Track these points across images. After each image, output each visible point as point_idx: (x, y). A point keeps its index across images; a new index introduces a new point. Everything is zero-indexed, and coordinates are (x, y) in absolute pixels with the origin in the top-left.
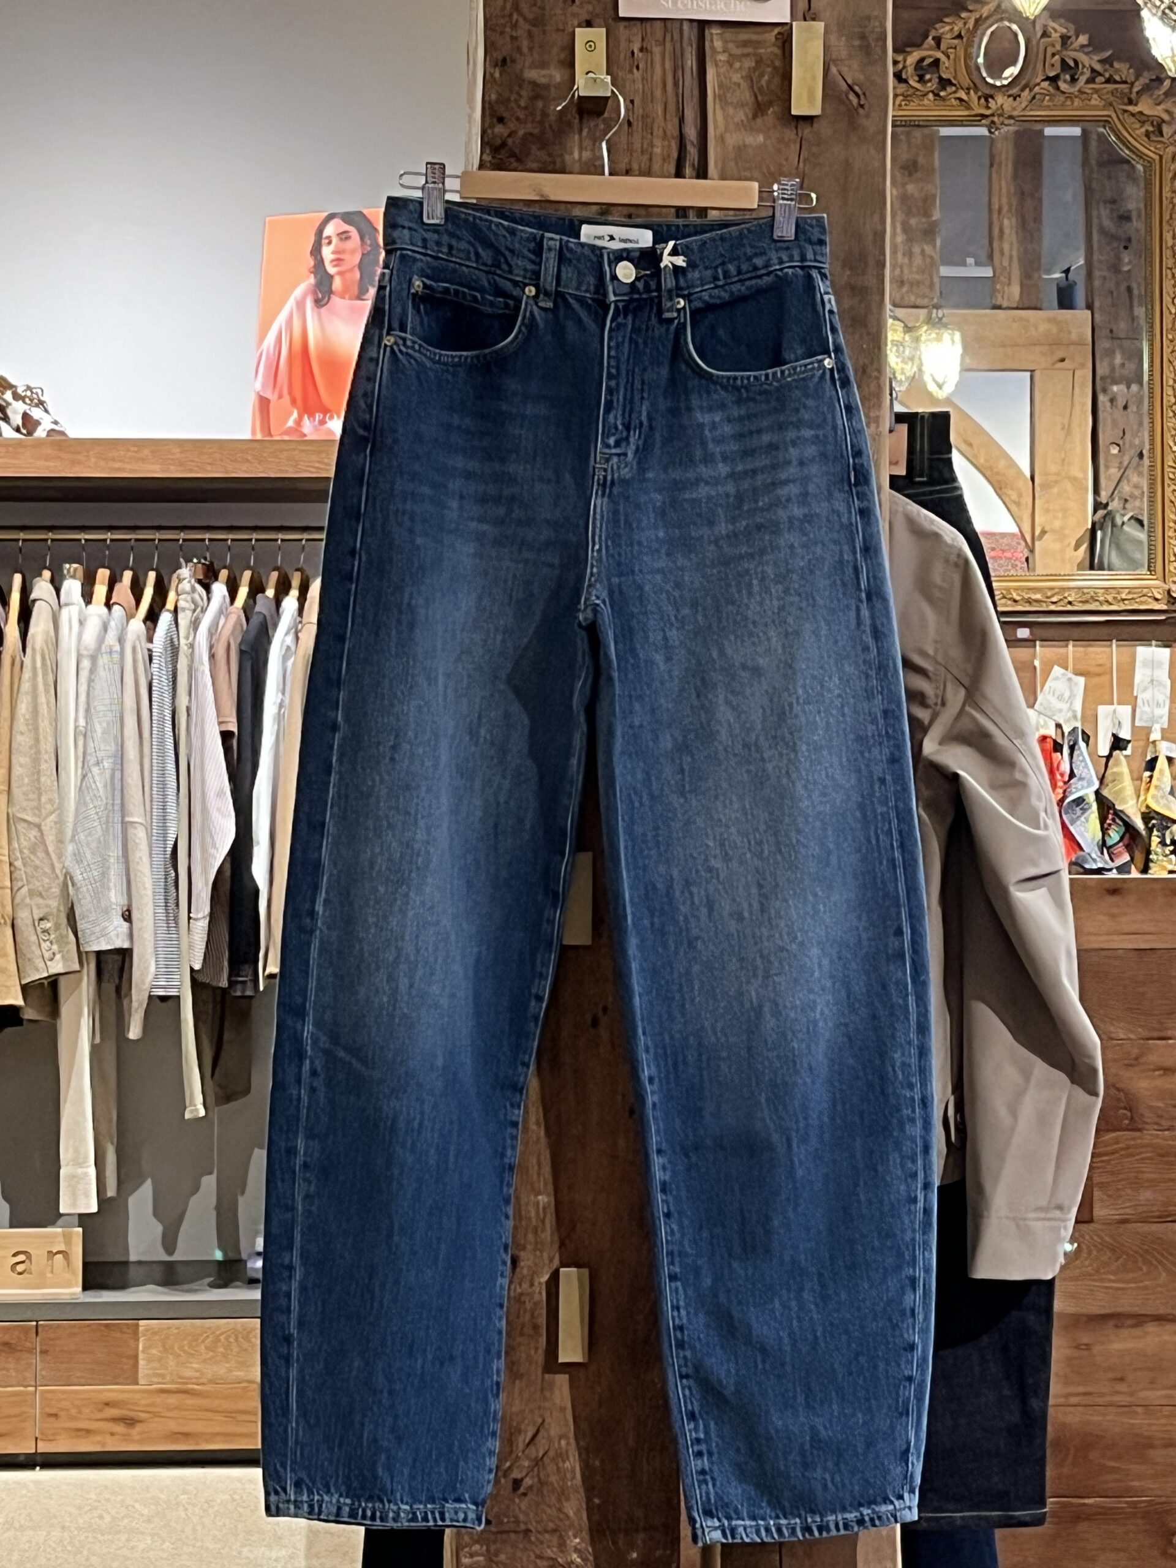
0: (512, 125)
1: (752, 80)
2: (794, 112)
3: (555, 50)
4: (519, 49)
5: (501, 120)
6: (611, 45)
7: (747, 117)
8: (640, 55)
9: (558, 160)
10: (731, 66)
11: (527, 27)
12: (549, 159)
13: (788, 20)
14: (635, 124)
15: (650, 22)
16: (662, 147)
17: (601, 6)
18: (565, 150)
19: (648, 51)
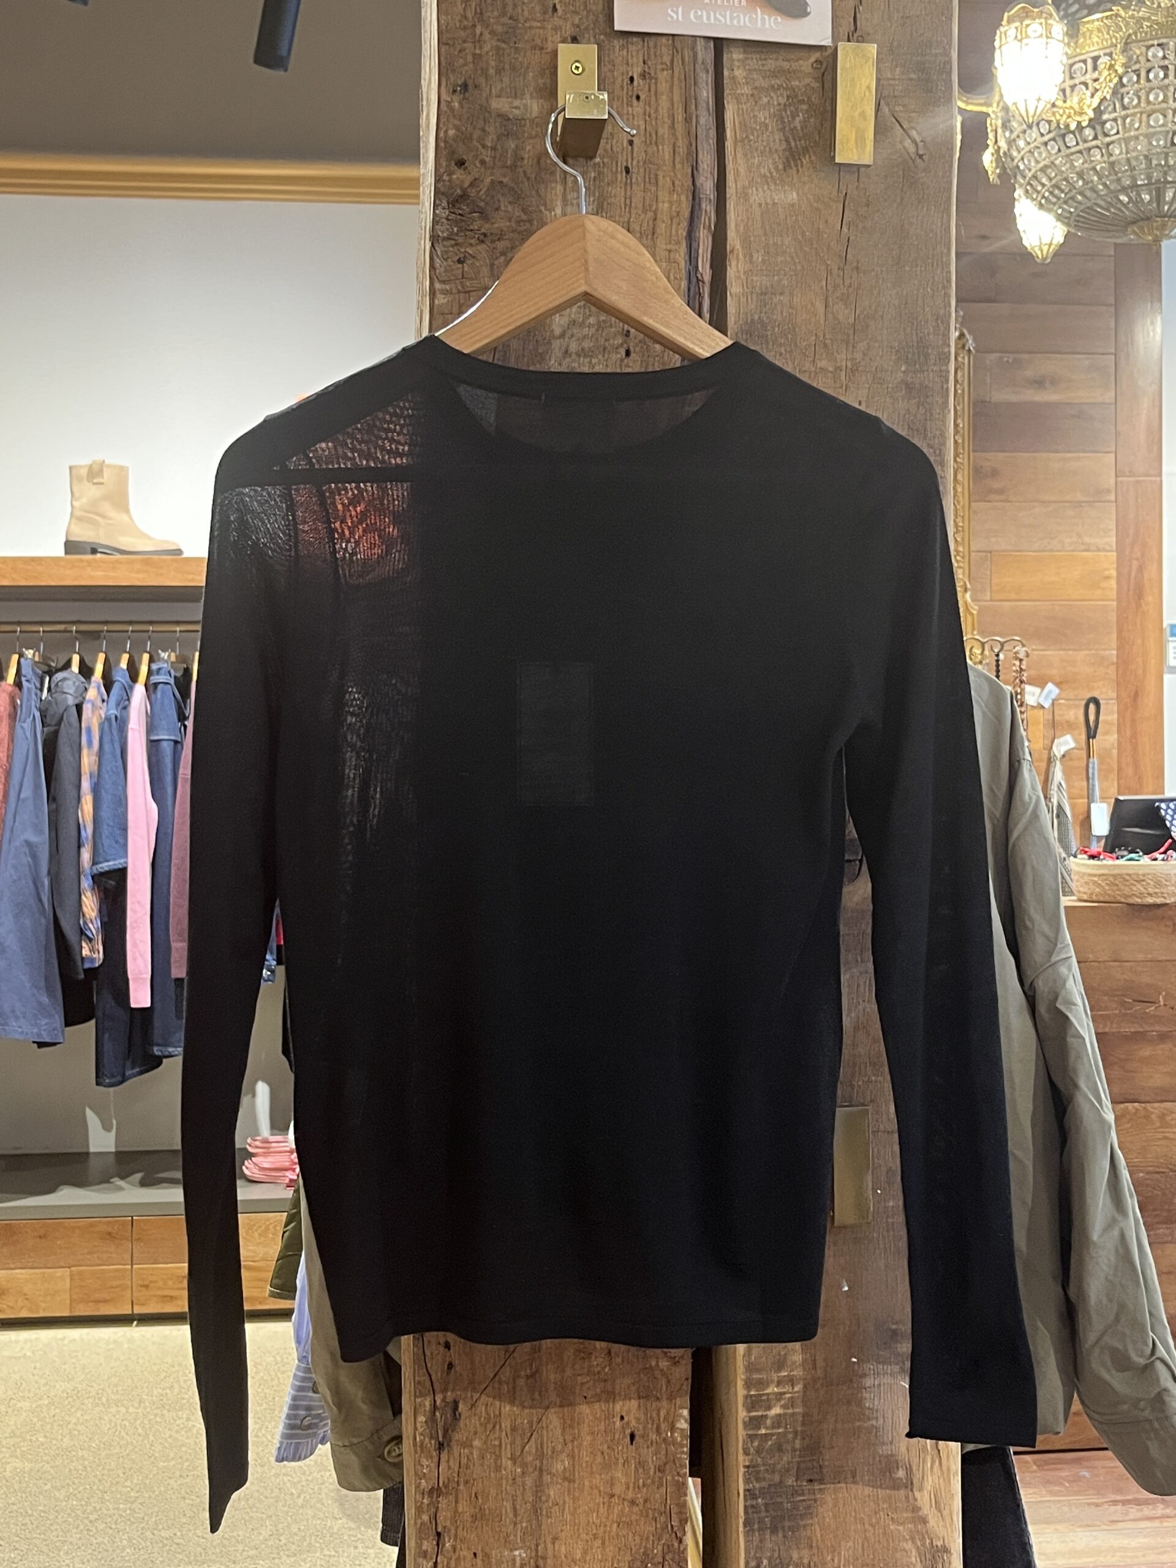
0: (475, 170)
1: (783, 122)
2: (837, 161)
3: (531, 74)
4: (485, 72)
5: (461, 163)
6: (605, 69)
7: (776, 168)
8: (641, 81)
10: (756, 102)
11: (494, 43)
12: (524, 217)
13: (827, 42)
14: (634, 170)
15: (653, 38)
16: (670, 202)
17: (591, 17)
18: (545, 205)
19: (651, 78)
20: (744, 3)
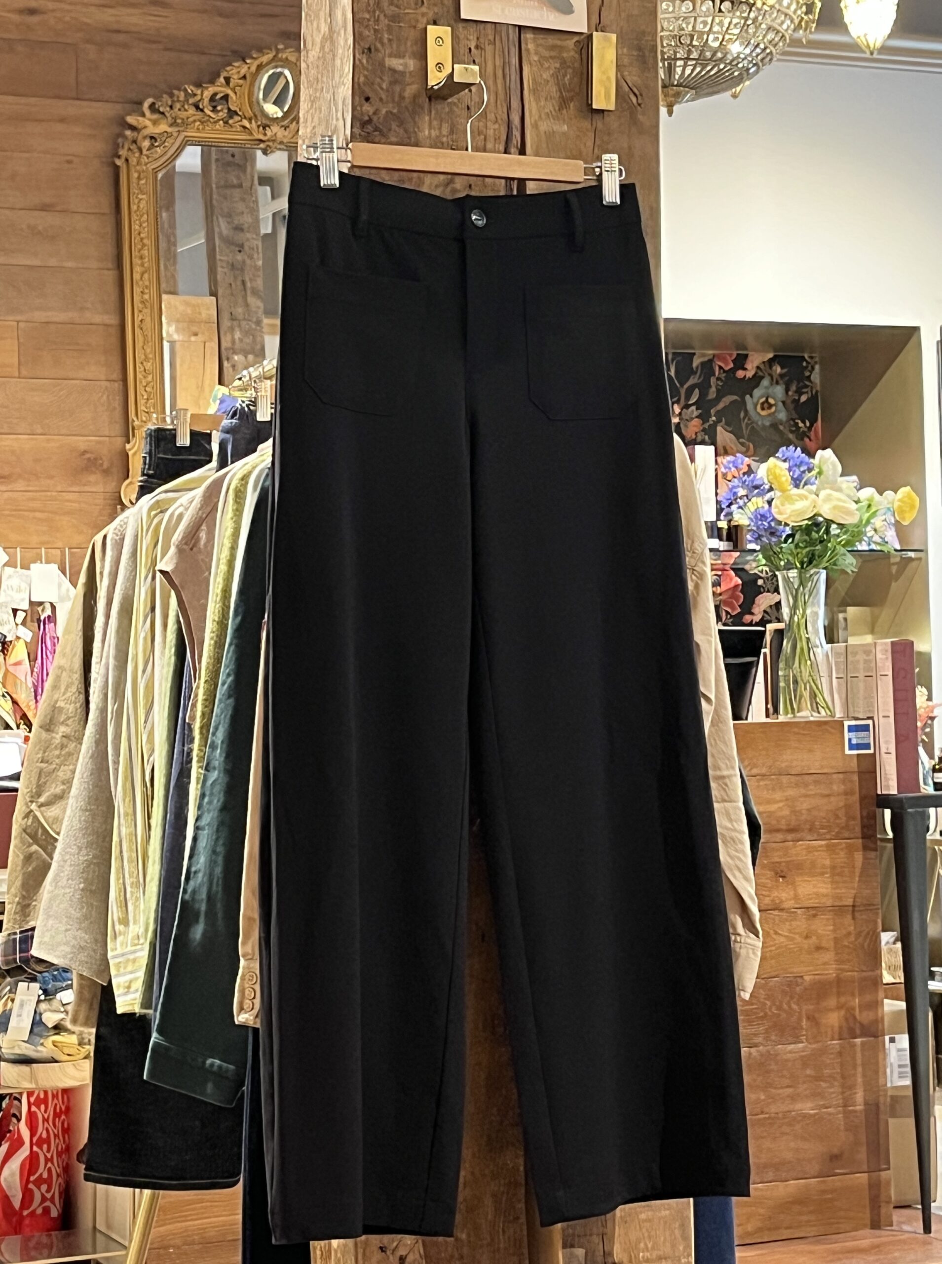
0: (377, 105)
1: (558, 78)
2: (594, 107)
3: (409, 44)
4: (381, 40)
5: (367, 99)
6: (455, 42)
7: (555, 109)
8: (476, 50)
9: (413, 135)
10: (542, 66)
11: (386, 21)
12: (406, 136)
13: (584, 30)
14: (472, 109)
15: (483, 25)
16: (495, 130)
17: (445, 9)
18: (418, 128)
19: (482, 49)
20: (536, 4)
